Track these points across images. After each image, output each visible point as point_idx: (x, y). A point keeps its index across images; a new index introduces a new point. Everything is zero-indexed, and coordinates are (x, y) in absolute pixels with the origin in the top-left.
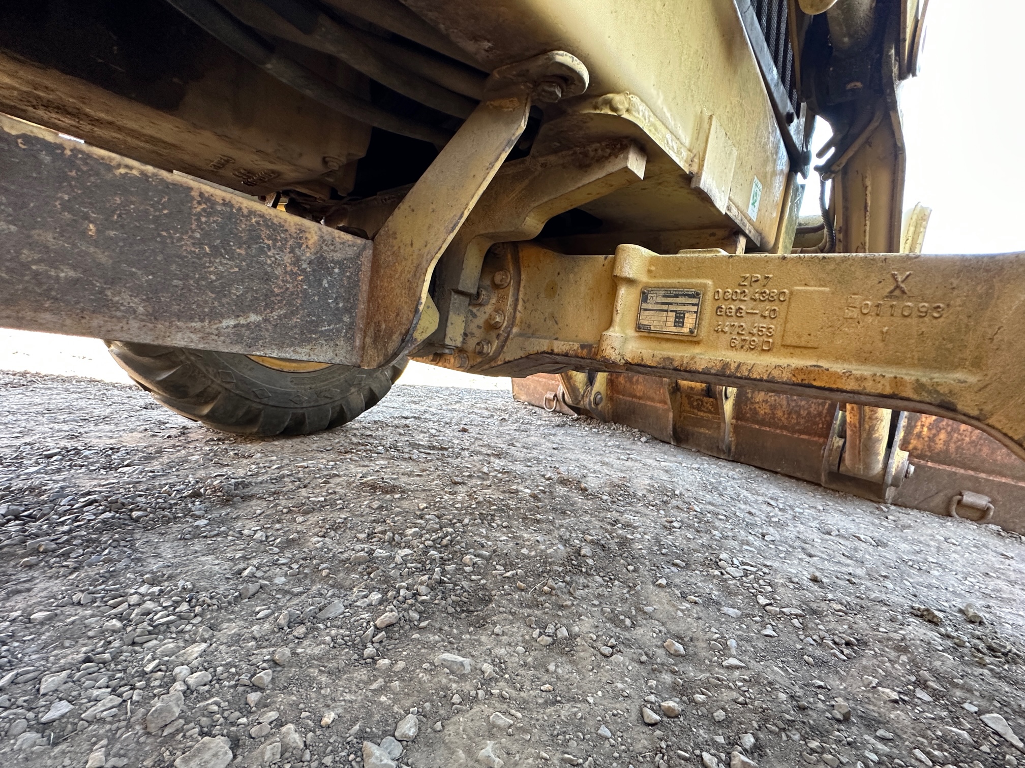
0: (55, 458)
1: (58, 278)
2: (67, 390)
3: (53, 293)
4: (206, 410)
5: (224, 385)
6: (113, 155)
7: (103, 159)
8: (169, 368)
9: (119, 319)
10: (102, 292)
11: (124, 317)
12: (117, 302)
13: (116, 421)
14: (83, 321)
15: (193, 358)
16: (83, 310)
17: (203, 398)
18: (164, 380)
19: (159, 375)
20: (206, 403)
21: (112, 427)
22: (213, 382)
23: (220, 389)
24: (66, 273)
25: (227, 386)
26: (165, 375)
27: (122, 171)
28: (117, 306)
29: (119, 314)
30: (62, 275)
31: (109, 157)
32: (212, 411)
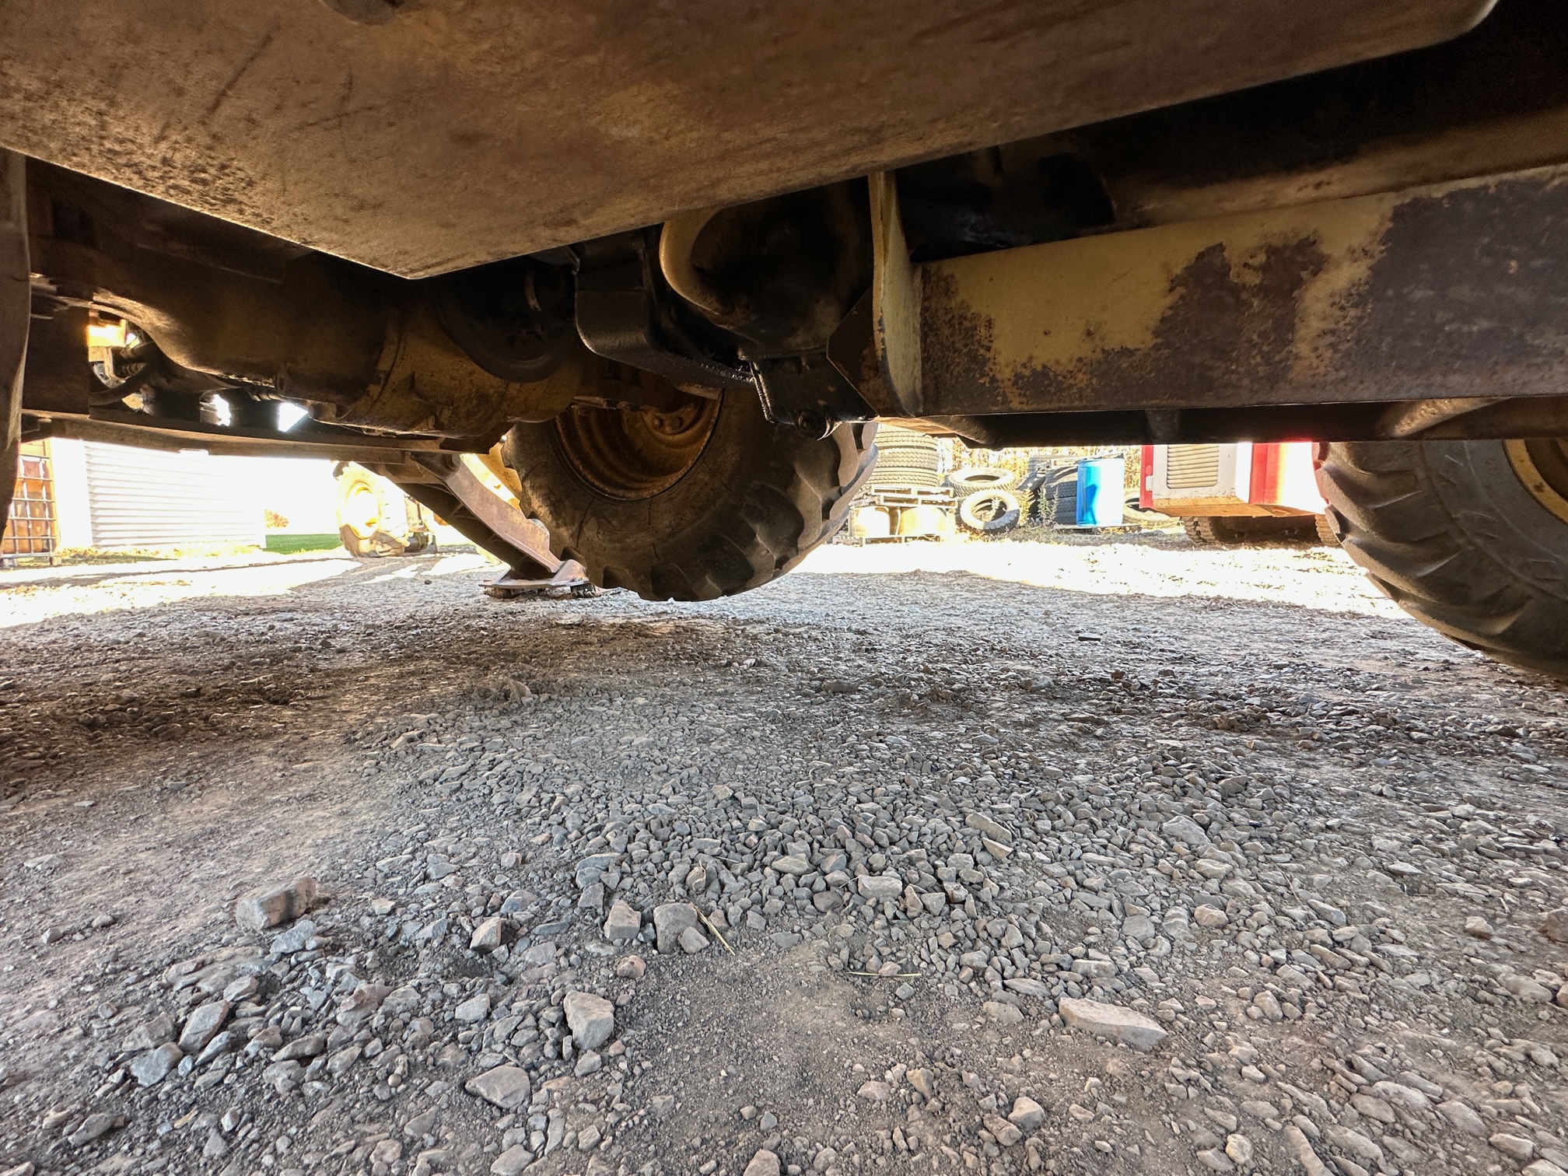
0: (1285, 670)
1: (1470, 333)
2: (1266, 615)
3: (1464, 352)
4: (1501, 627)
5: (1537, 584)
6: (1545, 169)
7: (1533, 177)
8: (1441, 557)
9: (1539, 366)
10: (1521, 336)
11: (1545, 363)
12: (1539, 347)
13: (1339, 645)
14: (1495, 377)
15: (1479, 541)
16: (1496, 363)
17: (1495, 606)
18: (1430, 575)
19: (1420, 569)
20: (1502, 614)
21: (1337, 651)
22: (1516, 579)
23: (1530, 591)
24: (1481, 325)
25: (1545, 586)
26: (1430, 569)
27: (1556, 182)
28: (1536, 351)
29: (1540, 360)
30: (1475, 329)
31: (1541, 174)
32: (1511, 629)
